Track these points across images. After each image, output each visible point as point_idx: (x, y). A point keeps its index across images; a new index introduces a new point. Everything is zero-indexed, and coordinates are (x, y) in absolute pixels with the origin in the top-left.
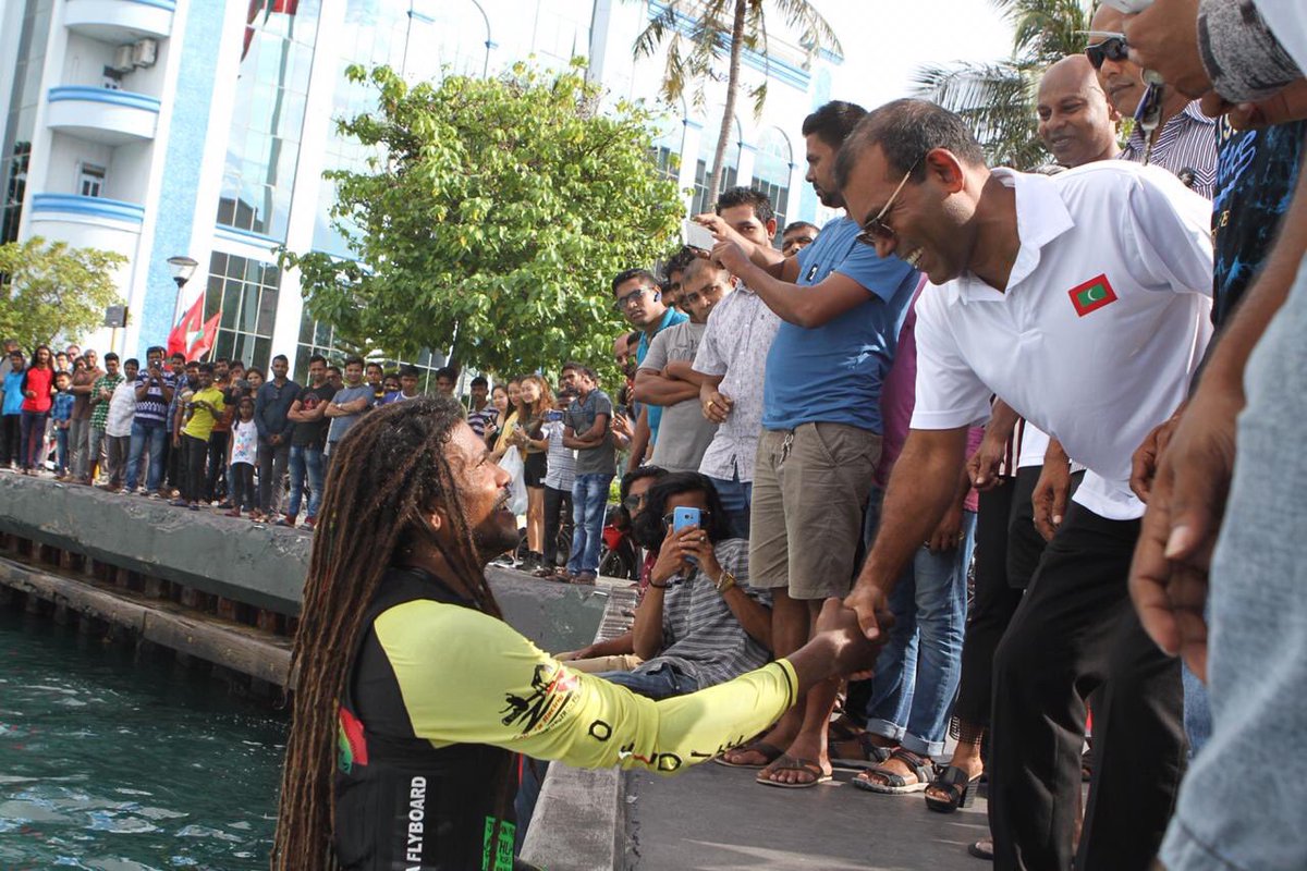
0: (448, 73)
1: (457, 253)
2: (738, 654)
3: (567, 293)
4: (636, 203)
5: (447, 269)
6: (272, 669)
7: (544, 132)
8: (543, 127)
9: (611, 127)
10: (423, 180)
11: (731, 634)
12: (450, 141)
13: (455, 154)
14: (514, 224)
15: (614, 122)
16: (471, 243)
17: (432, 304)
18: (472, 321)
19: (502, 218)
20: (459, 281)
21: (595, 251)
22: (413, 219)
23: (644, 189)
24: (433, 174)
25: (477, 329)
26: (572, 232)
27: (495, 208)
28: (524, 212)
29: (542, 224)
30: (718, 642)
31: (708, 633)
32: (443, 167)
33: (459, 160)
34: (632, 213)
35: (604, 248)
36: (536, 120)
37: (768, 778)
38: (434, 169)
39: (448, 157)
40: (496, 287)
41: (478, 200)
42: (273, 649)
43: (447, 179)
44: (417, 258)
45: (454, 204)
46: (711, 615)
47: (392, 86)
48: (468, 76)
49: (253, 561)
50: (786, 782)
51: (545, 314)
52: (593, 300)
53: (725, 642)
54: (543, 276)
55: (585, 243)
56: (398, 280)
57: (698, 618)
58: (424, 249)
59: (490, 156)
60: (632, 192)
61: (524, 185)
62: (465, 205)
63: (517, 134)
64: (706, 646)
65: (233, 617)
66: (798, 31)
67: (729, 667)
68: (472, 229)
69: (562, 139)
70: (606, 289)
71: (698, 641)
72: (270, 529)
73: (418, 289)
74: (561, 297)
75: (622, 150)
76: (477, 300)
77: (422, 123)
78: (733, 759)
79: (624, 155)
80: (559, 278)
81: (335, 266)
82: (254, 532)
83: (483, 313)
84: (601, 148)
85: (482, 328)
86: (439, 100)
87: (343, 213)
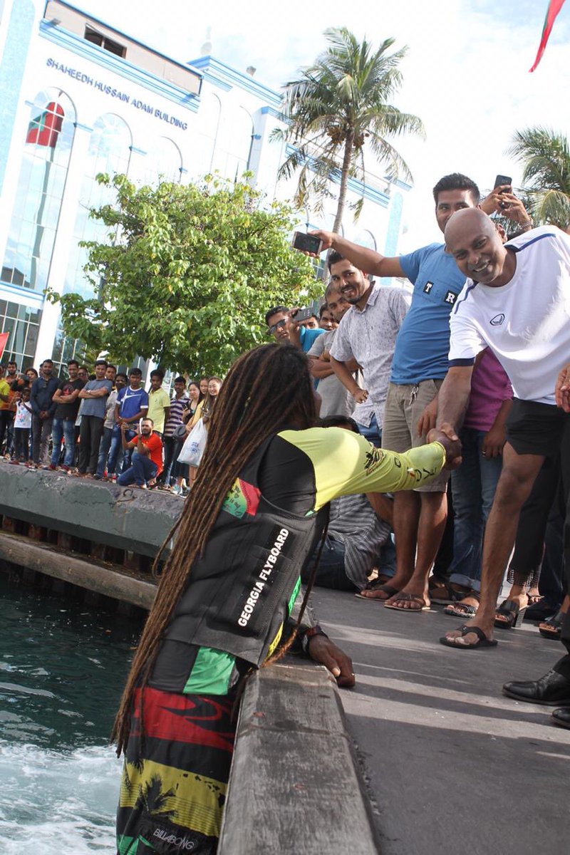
0: (162, 180)
1: (166, 296)
2: (371, 529)
3: (237, 323)
4: (282, 268)
5: (159, 306)
6: (38, 562)
7: (224, 220)
8: (224, 216)
9: (268, 218)
10: (146, 248)
11: (367, 517)
12: (164, 224)
13: (166, 232)
14: (204, 278)
15: (269, 215)
16: (176, 290)
17: (149, 328)
18: (175, 339)
19: (195, 273)
20: (166, 314)
21: (256, 296)
22: (138, 274)
23: (288, 258)
24: (152, 244)
25: (178, 344)
26: (241, 285)
27: (192, 267)
28: (210, 270)
29: (221, 278)
30: (359, 522)
31: (352, 516)
32: (158, 240)
33: (168, 236)
34: (280, 273)
35: (262, 295)
36: (219, 211)
37: (391, 605)
38: (153, 241)
39: (162, 234)
40: (191, 317)
41: (181, 261)
42: (39, 550)
43: (161, 247)
44: (139, 299)
45: (165, 264)
46: (354, 505)
47: (126, 188)
48: (176, 183)
49: (28, 493)
50: (403, 607)
51: (223, 335)
52: (253, 328)
53: (363, 522)
54: (222, 312)
55: (250, 291)
56: (127, 312)
57: (346, 507)
58: (144, 294)
59: (189, 234)
60: (280, 260)
61: (210, 253)
62: (173, 264)
63: (207, 220)
64: (350, 524)
65: (13, 529)
66: (385, 164)
67: (365, 537)
68: (176, 280)
69: (236, 224)
70: (262, 322)
71: (345, 521)
72: (40, 471)
73: (140, 318)
74: (233, 325)
75: (274, 233)
76: (178, 325)
77: (145, 211)
78: (367, 595)
79: (276, 235)
80: (232, 313)
81: (85, 303)
82: (29, 474)
83: (182, 334)
84: (260, 232)
85: (181, 344)
86: (156, 197)
87: (92, 269)
